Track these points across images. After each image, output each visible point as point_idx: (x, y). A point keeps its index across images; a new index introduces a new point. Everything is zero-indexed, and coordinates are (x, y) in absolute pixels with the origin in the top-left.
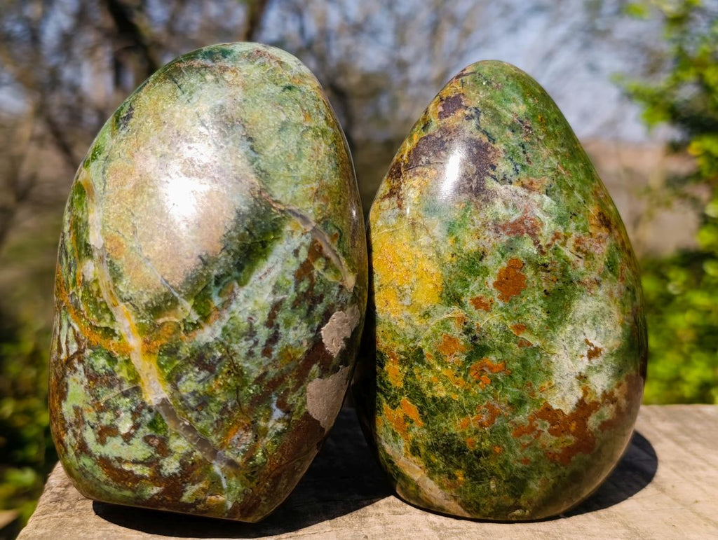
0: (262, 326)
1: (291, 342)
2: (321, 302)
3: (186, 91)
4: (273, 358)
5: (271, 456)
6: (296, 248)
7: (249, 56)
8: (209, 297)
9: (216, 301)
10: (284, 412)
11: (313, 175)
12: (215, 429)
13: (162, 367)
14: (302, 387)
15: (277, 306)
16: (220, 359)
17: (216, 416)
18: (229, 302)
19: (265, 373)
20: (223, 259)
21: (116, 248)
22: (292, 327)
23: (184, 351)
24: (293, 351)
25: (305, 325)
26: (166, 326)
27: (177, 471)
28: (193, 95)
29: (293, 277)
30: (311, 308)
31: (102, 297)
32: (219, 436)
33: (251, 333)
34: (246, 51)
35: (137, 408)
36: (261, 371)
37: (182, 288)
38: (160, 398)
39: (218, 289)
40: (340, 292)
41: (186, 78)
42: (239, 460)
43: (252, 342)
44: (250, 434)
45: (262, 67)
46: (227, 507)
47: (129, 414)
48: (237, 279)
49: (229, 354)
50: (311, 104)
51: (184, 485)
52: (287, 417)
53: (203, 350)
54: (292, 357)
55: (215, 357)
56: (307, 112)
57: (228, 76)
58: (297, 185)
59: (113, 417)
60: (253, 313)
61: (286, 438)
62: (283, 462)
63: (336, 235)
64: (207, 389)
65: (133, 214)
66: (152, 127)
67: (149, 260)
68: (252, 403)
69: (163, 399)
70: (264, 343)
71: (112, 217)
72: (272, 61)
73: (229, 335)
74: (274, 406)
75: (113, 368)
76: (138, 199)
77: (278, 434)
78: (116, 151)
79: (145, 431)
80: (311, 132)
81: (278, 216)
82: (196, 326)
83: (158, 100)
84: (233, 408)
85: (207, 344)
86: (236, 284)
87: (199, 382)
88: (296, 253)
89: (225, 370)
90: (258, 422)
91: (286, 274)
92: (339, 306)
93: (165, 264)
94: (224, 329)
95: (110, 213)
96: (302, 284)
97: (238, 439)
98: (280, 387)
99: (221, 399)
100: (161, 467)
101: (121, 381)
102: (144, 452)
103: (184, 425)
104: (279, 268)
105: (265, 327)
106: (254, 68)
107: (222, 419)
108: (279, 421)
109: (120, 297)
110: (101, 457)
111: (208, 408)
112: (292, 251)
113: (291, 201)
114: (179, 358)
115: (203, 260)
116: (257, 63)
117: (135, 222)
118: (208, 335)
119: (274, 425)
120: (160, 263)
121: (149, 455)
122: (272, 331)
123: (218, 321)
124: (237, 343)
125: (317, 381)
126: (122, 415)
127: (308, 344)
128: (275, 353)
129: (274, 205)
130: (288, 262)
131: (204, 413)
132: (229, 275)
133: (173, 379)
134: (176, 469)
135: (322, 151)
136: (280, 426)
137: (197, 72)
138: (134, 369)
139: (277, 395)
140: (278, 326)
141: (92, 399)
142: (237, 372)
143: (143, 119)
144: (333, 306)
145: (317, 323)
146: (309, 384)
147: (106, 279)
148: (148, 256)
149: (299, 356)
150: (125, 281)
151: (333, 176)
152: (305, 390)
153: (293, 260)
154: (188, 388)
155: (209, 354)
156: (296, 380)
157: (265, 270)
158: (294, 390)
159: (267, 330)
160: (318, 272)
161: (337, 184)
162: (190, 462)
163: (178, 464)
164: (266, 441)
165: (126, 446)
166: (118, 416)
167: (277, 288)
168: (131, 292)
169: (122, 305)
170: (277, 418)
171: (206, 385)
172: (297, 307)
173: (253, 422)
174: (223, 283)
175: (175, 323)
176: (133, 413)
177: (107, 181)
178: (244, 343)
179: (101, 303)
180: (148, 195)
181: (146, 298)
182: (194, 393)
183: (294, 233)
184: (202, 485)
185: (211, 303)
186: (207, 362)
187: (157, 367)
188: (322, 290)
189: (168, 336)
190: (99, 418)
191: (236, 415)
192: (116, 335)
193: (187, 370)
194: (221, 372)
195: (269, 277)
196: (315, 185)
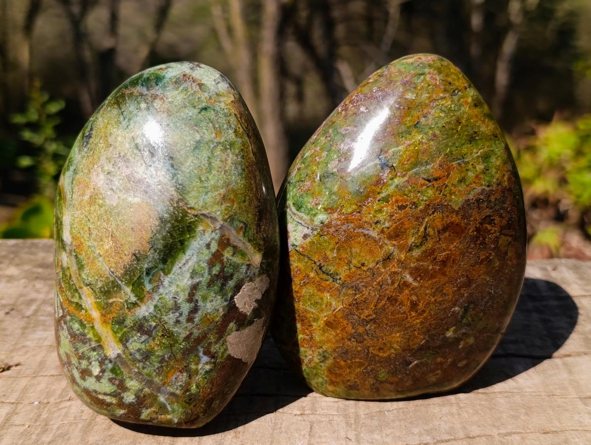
0: (184, 302)
1: (209, 311)
2: (232, 279)
3: (126, 117)
4: (196, 323)
5: (203, 388)
6: (207, 242)
7: (176, 82)
8: (142, 284)
9: (148, 287)
10: (210, 357)
11: (221, 183)
12: (157, 373)
13: (115, 333)
14: (223, 339)
15: (195, 288)
16: (155, 327)
17: (157, 365)
18: (158, 287)
19: (191, 334)
20: (151, 256)
21: (79, 245)
22: (208, 301)
23: (129, 322)
24: (212, 316)
25: (219, 297)
26: (114, 304)
27: (134, 401)
28: (131, 122)
29: (206, 264)
30: (223, 285)
31: (73, 281)
32: (161, 378)
33: (176, 307)
34: (175, 77)
35: (102, 359)
36: (188, 333)
37: (123, 278)
38: (116, 353)
39: (149, 278)
40: (248, 269)
41: (127, 105)
42: (178, 392)
43: (177, 314)
44: (185, 374)
45: (185, 92)
46: (174, 421)
47: (97, 363)
48: (163, 270)
49: (161, 323)
50: (222, 120)
51: (140, 409)
52: (213, 360)
53: (142, 321)
54: (211, 320)
55: (151, 325)
56: (218, 129)
57: (157, 104)
58: (207, 193)
59: (88, 364)
60: (177, 293)
61: (214, 374)
62: (213, 390)
63: (241, 228)
64: (148, 348)
65: (89, 220)
66: (102, 148)
67: (101, 256)
68: (184, 354)
69: (118, 354)
70: (187, 314)
71: (76, 221)
72: (194, 85)
73: (160, 310)
74: (201, 354)
75: (84, 331)
76: (92, 208)
77: (207, 372)
78: (80, 165)
79: (108, 375)
80: (220, 147)
81: (192, 220)
82: (135, 305)
83: (108, 123)
84: (169, 358)
85: (144, 317)
86: (162, 274)
87: (142, 343)
88: (208, 246)
89: (160, 334)
90: (190, 366)
91: (201, 263)
92: (248, 279)
93: (111, 259)
94: (156, 306)
95: (75, 218)
96: (214, 269)
97: (176, 378)
98: (204, 341)
99: (159, 353)
100: (123, 398)
101: (90, 340)
102: (110, 388)
103: (134, 371)
104: (195, 259)
105: (187, 303)
106: (178, 94)
107: (162, 367)
108: (207, 363)
109: (84, 282)
110: (84, 388)
111: (151, 359)
112: (205, 245)
113: (202, 207)
114: (126, 327)
115: (136, 257)
116: (181, 88)
117: (90, 227)
118: (144, 310)
119: (203, 367)
120: (107, 259)
121: (114, 390)
122: (192, 305)
123: (150, 301)
124: (166, 315)
125: (234, 334)
126: (93, 363)
127: (224, 310)
128: (196, 320)
129: (189, 211)
130: (202, 253)
131: (148, 363)
132: (156, 267)
133: (124, 341)
134: (133, 399)
135: (229, 161)
136: (208, 367)
137: (135, 100)
138: (97, 333)
139: (202, 347)
140: (197, 301)
141: (74, 350)
142: (168, 334)
143: (97, 140)
144: (243, 280)
145: (230, 295)
146: (228, 337)
147: (74, 268)
148: (99, 253)
149: (217, 319)
150: (86, 271)
151: (239, 181)
152: (225, 341)
153: (206, 252)
154: (135, 347)
155: (146, 324)
156: (217, 336)
157: (184, 261)
158: (216, 343)
159: (188, 305)
160: (227, 258)
161: (242, 186)
162: (142, 395)
163: (134, 397)
164: (199, 378)
165: (98, 384)
166: (90, 363)
167: (194, 274)
168: (90, 279)
169: (85, 288)
170: (205, 362)
171: (147, 345)
172: (212, 286)
173: (186, 367)
174: (152, 273)
175: (121, 302)
176: (100, 362)
177: (74, 190)
178: (172, 315)
179: (73, 285)
180: (99, 205)
181: (100, 284)
182: (139, 350)
183: (206, 232)
184: (152, 409)
185: (145, 289)
186: (146, 329)
187: (112, 332)
188: (232, 271)
189: (117, 312)
190: (80, 363)
191: (172, 363)
192: (83, 309)
193: (132, 335)
194: (157, 335)
195: (187, 267)
196: (222, 191)
